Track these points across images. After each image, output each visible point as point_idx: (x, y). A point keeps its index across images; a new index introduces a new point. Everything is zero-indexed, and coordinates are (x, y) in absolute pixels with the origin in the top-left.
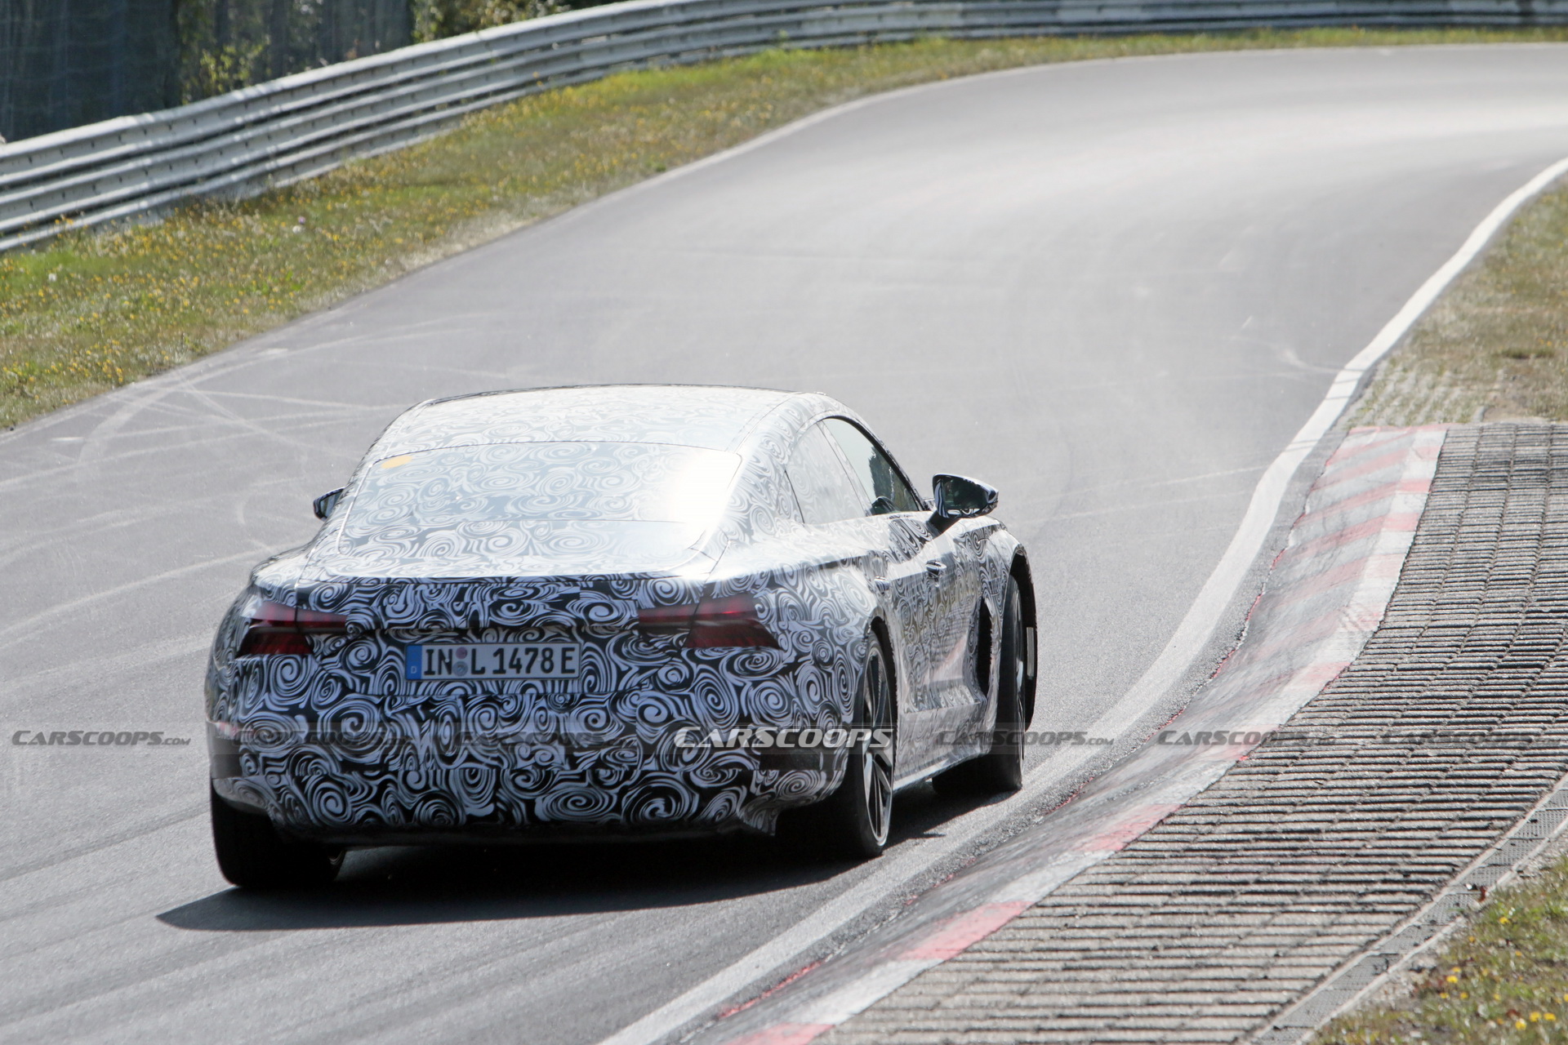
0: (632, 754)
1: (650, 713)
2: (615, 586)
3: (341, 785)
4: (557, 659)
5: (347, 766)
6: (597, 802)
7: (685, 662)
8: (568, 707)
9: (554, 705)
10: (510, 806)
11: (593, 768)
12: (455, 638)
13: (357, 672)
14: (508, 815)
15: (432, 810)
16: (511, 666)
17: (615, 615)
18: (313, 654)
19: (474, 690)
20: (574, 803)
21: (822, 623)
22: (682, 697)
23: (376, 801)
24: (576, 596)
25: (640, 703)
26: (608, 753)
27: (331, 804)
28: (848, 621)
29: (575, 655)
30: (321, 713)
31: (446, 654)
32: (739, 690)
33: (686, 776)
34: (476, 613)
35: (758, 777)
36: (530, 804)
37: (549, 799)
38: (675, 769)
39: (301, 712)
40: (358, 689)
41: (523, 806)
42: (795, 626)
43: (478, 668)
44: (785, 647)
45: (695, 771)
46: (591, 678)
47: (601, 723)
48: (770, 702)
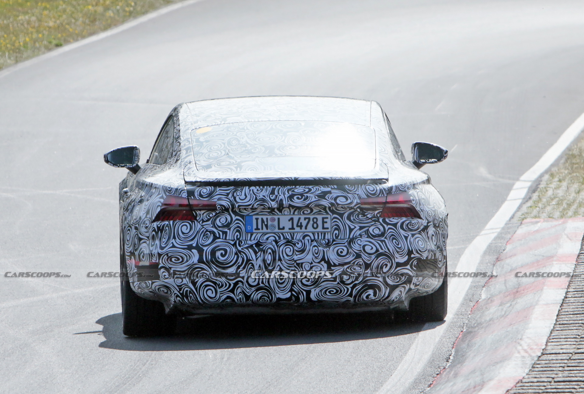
0: (360, 268)
1: (368, 249)
2: (348, 188)
3: (215, 283)
4: (320, 222)
5: (218, 274)
6: (341, 291)
7: (381, 224)
8: (328, 245)
9: (321, 245)
10: (298, 294)
11: (340, 275)
12: (269, 212)
13: (220, 229)
14: (297, 298)
15: (260, 295)
16: (297, 226)
17: (349, 201)
18: (197, 221)
19: (280, 238)
20: (329, 292)
21: (434, 207)
22: (382, 241)
23: (232, 291)
24: (330, 192)
25: (363, 244)
26: (348, 268)
27: (209, 293)
29: (328, 220)
30: (205, 248)
31: (265, 220)
32: (406, 238)
33: (384, 279)
34: (281, 200)
35: (415, 280)
36: (308, 293)
37: (318, 290)
38: (379, 275)
39: (194, 248)
40: (221, 237)
41: (305, 293)
42: (426, 208)
43: (281, 227)
44: (423, 218)
45: (388, 277)
46: (337, 232)
47: (344, 253)
48: (420, 244)
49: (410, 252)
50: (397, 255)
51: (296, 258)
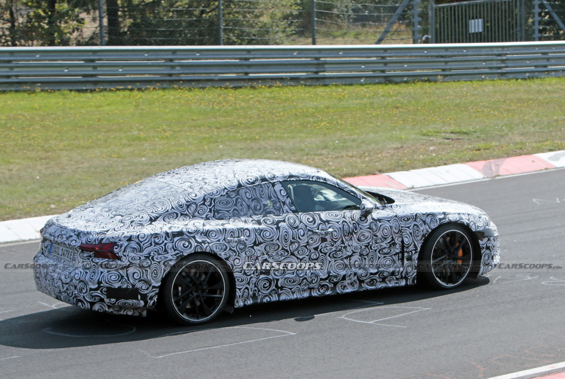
1: (76, 276)
4: (70, 254)
6: (70, 300)
7: (90, 262)
16: (63, 254)
17: (76, 244)
19: (57, 260)
21: (150, 254)
22: (86, 273)
24: (73, 236)
25: (75, 273)
26: (69, 286)
28: (168, 253)
32: (102, 273)
33: (84, 297)
34: (56, 237)
35: (107, 300)
38: (81, 294)
42: (132, 254)
43: (59, 253)
44: (124, 261)
45: (86, 296)
46: (74, 262)
47: (67, 277)
48: (112, 278)
49: (99, 283)
50: (90, 283)
51: (52, 274)
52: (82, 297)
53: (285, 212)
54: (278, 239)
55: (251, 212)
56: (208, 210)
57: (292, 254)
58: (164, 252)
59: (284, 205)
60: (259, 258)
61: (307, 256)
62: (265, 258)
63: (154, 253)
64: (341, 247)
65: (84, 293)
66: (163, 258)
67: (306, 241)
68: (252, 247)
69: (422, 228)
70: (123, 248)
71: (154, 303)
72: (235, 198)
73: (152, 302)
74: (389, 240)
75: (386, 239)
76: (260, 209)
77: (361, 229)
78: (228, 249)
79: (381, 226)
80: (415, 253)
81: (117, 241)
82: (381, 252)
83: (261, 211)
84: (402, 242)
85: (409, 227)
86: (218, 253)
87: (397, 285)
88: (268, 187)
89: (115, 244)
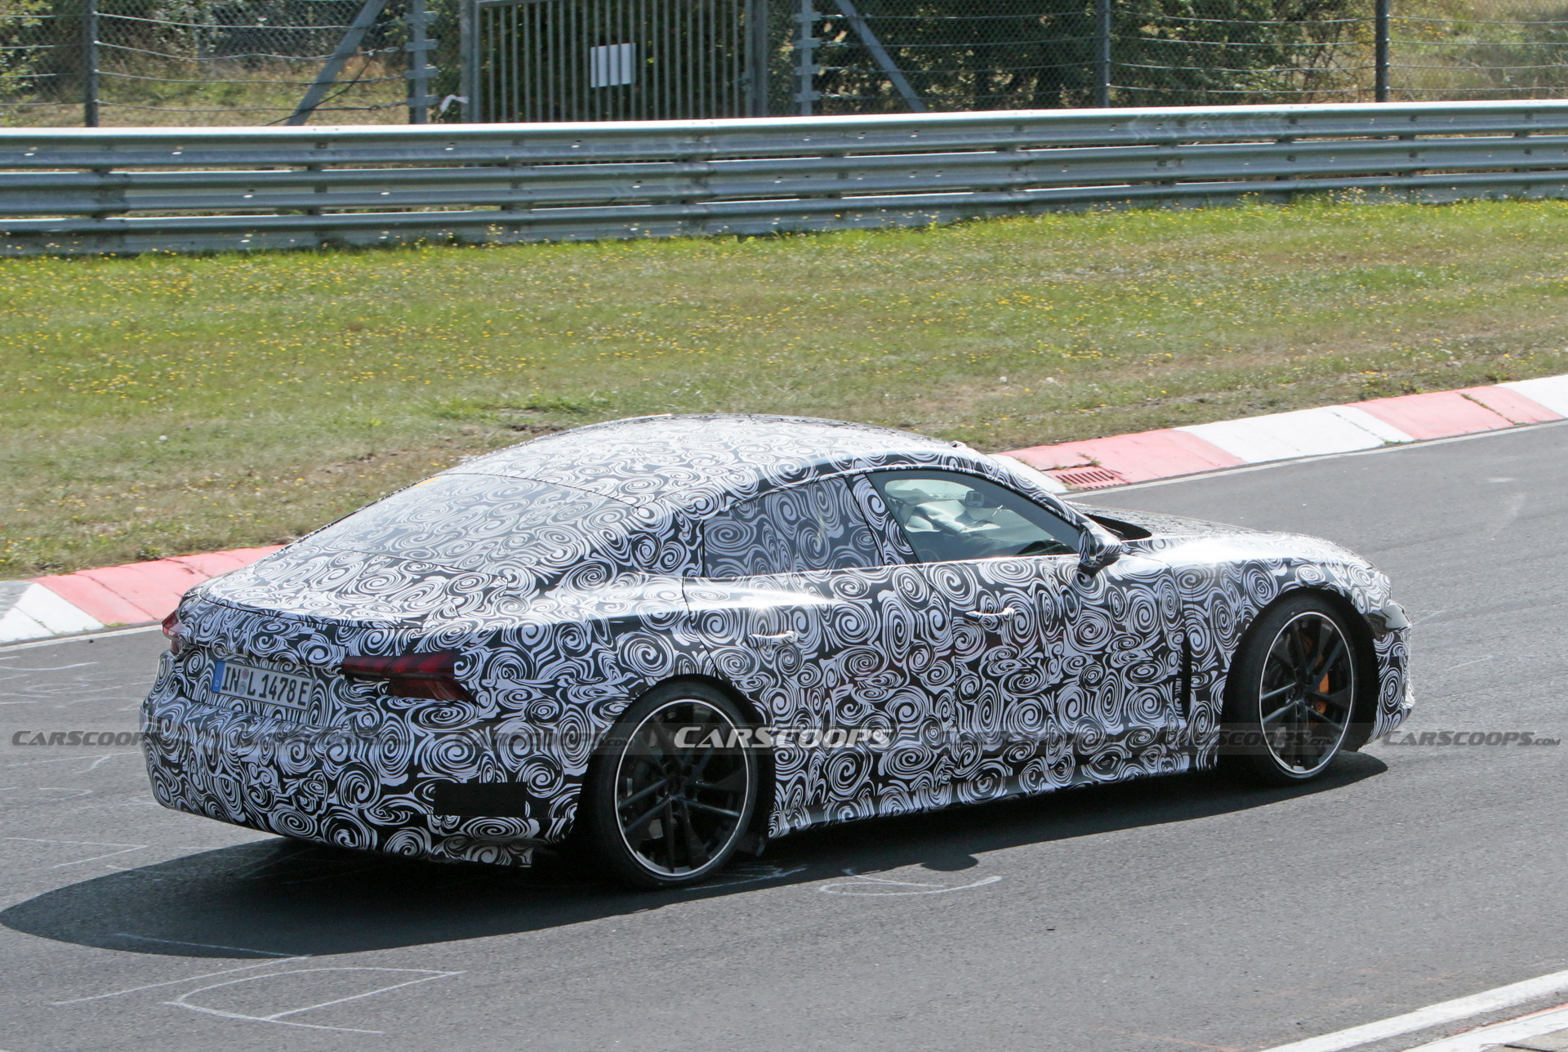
0: (321, 787)
1: (334, 752)
4: (297, 691)
6: (306, 825)
7: (378, 709)
10: (254, 817)
11: (296, 794)
13: (189, 678)
15: (213, 810)
16: (270, 692)
17: (327, 658)
19: (247, 708)
20: (291, 822)
21: (555, 682)
26: (305, 783)
27: (162, 791)
28: (605, 679)
29: (308, 689)
31: (237, 673)
32: (418, 739)
33: (361, 812)
35: (433, 820)
36: (266, 818)
37: (276, 816)
38: (351, 805)
40: (187, 694)
41: (262, 818)
42: (506, 685)
43: (252, 689)
44: (484, 704)
45: (368, 810)
46: (315, 712)
47: (300, 757)
48: (451, 754)
49: (413, 769)
50: (383, 771)
51: (240, 751)
52: (354, 812)
53: (886, 561)
54: (879, 638)
55: (800, 560)
56: (689, 556)
57: (915, 681)
58: (594, 676)
59: (882, 541)
60: (833, 694)
61: (951, 685)
62: (846, 694)
63: (566, 680)
64: (1036, 659)
65: (361, 802)
66: (592, 693)
67: (949, 643)
68: (815, 662)
69: (1234, 606)
70: (480, 666)
71: (566, 826)
72: (755, 522)
73: (563, 821)
74: (1153, 639)
75: (1145, 635)
76: (822, 553)
77: (1084, 608)
78: (757, 667)
79: (1132, 599)
80: (1217, 678)
81: (459, 645)
82: (1132, 674)
83: (825, 558)
84: (1186, 644)
85: (1201, 603)
86: (734, 678)
87: (1170, 769)
88: (838, 490)
89: (455, 654)
